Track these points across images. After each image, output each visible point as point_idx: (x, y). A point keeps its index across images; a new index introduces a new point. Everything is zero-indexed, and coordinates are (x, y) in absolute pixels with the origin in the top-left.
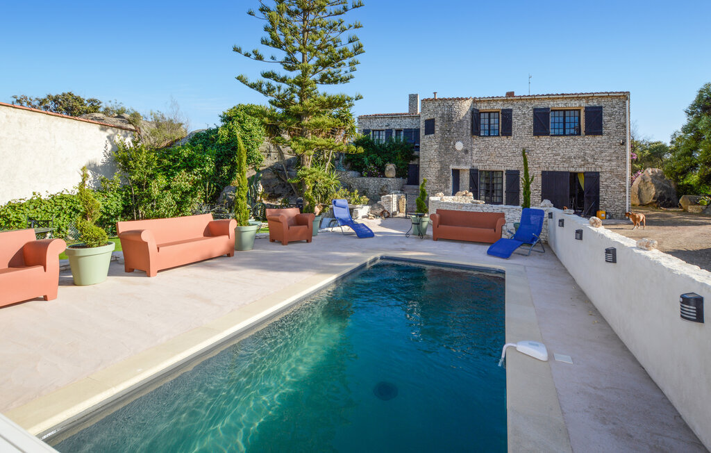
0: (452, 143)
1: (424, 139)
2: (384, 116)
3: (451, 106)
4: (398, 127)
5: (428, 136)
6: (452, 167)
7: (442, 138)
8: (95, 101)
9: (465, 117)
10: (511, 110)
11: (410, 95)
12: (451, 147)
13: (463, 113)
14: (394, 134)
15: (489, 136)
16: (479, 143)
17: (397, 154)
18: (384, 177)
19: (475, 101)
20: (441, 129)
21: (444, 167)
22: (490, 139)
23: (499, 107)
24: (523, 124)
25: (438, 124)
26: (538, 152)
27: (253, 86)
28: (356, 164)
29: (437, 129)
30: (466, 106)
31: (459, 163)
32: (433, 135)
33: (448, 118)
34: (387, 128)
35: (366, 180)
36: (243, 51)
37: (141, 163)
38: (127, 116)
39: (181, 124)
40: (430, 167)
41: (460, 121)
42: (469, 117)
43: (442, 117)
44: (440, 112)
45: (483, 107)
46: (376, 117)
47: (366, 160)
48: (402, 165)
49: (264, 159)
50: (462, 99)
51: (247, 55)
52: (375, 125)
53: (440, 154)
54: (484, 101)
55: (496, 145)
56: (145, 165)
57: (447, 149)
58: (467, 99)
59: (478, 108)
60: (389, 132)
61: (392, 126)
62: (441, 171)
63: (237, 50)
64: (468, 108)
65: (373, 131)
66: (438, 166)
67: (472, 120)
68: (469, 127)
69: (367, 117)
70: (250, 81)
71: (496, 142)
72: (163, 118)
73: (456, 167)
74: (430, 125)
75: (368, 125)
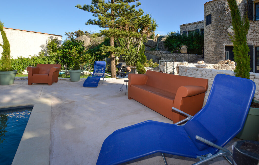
0: (225, 28)
2: (194, 23)
5: (207, 26)
6: (225, 44)
7: (217, 26)
12: (224, 31)
16: (253, 26)
17: (193, 41)
18: (180, 53)
20: (216, 20)
21: (218, 45)
25: (214, 17)
29: (213, 20)
31: (229, 41)
32: (210, 25)
43: (217, 11)
44: (215, 9)
46: (189, 24)
48: (197, 46)
52: (189, 29)
53: (215, 37)
57: (221, 32)
60: (197, 31)
61: (198, 28)
62: (216, 48)
65: (189, 32)
66: (214, 44)
69: (184, 25)
73: (229, 45)
74: (208, 19)
75: (185, 29)
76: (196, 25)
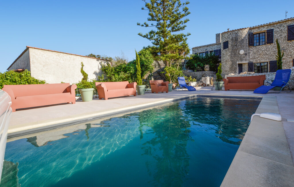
0: (238, 51)
1: (223, 52)
2: (204, 46)
3: (237, 33)
4: (211, 50)
5: (225, 50)
6: (238, 63)
7: (232, 49)
8: (99, 56)
9: (245, 37)
10: (273, 30)
11: (216, 34)
12: (237, 53)
13: (244, 36)
14: (209, 53)
15: (259, 45)
16: (253, 49)
17: (210, 61)
18: (204, 71)
19: (250, 29)
20: (231, 45)
21: (233, 63)
22: (260, 46)
23: (265, 29)
24: (281, 35)
25: (230, 43)
26: (291, 49)
27: (144, 37)
28: (192, 67)
29: (229, 45)
30: (245, 32)
31: (242, 60)
32: (227, 49)
33: (236, 40)
34: (206, 51)
35: (196, 73)
36: (141, 25)
37: (109, 70)
38: (108, 59)
39: (125, 60)
40: (226, 64)
41: (242, 40)
42: (247, 37)
43: (232, 39)
44: (231, 37)
45: (255, 31)
46: (200, 47)
47: (196, 65)
48: (213, 65)
49: (154, 68)
50: (243, 29)
51: (142, 26)
52: (200, 51)
53: (231, 57)
54: (256, 28)
55: (263, 49)
56: (111, 71)
57: (235, 54)
58: (246, 28)
59: (252, 32)
60: (207, 53)
61: (208, 50)
62: (232, 65)
63: (138, 24)
64: (246, 33)
65: (199, 53)
66: (230, 63)
67: (249, 39)
68: (247, 42)
69: (196, 48)
70: (143, 35)
71: (263, 47)
72: (119, 59)
73: (240, 62)
74: (226, 45)
75: (197, 51)
76: (206, 48)
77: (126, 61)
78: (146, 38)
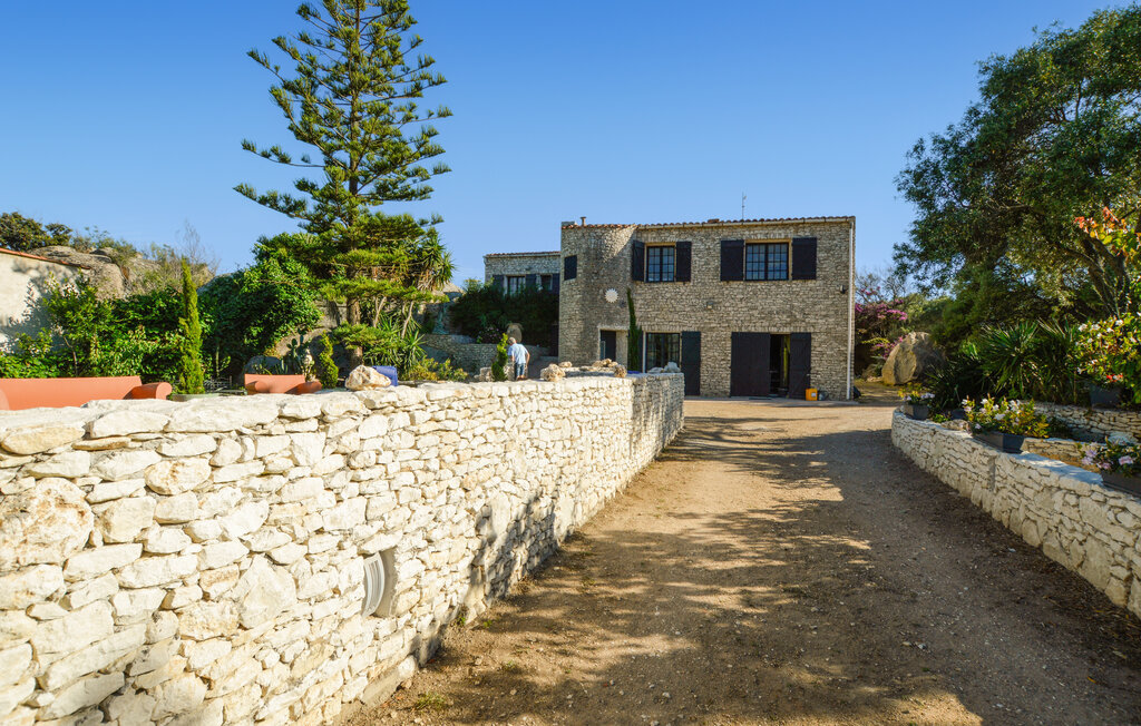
0: (601, 291)
1: (564, 286)
2: (523, 256)
3: (600, 237)
4: (544, 272)
5: (568, 282)
6: (600, 327)
7: (587, 284)
8: (61, 227)
9: (621, 253)
10: (690, 244)
11: (563, 223)
12: (600, 297)
13: (618, 248)
14: (539, 281)
15: (661, 281)
16: (643, 293)
19: (639, 230)
20: (584, 271)
21: (588, 328)
22: (660, 285)
23: (673, 238)
24: (707, 263)
25: (581, 262)
26: (727, 304)
27: (263, 201)
28: (469, 326)
29: (579, 271)
30: (622, 240)
31: (610, 320)
32: (573, 280)
33: (597, 254)
34: (529, 273)
35: (476, 347)
36: (259, 150)
38: (108, 250)
39: (203, 266)
40: (569, 328)
41: (614, 259)
42: (627, 253)
43: (587, 253)
44: (585, 246)
45: (650, 239)
46: (511, 257)
49: (322, 317)
50: (616, 226)
51: (266, 155)
52: (510, 269)
53: (583, 308)
54: (652, 230)
55: (668, 295)
57: (593, 300)
58: (624, 227)
59: (643, 240)
60: (531, 278)
61: (535, 270)
62: (585, 332)
63: (247, 147)
64: (625, 240)
65: (509, 277)
66: (580, 325)
67: (633, 259)
68: (628, 269)
69: (498, 257)
70: (259, 193)
71: (668, 289)
72: (173, 255)
73: (606, 327)
74: (571, 265)
75: (500, 269)
76: (528, 262)
77: (209, 268)
78: (271, 206)
